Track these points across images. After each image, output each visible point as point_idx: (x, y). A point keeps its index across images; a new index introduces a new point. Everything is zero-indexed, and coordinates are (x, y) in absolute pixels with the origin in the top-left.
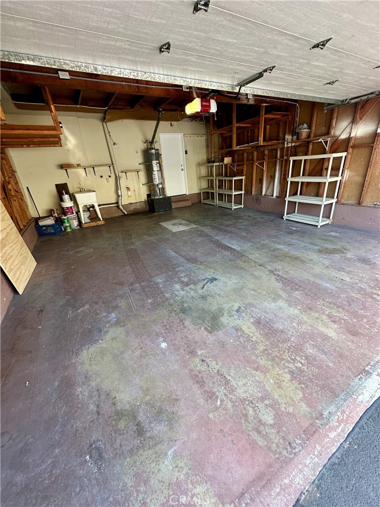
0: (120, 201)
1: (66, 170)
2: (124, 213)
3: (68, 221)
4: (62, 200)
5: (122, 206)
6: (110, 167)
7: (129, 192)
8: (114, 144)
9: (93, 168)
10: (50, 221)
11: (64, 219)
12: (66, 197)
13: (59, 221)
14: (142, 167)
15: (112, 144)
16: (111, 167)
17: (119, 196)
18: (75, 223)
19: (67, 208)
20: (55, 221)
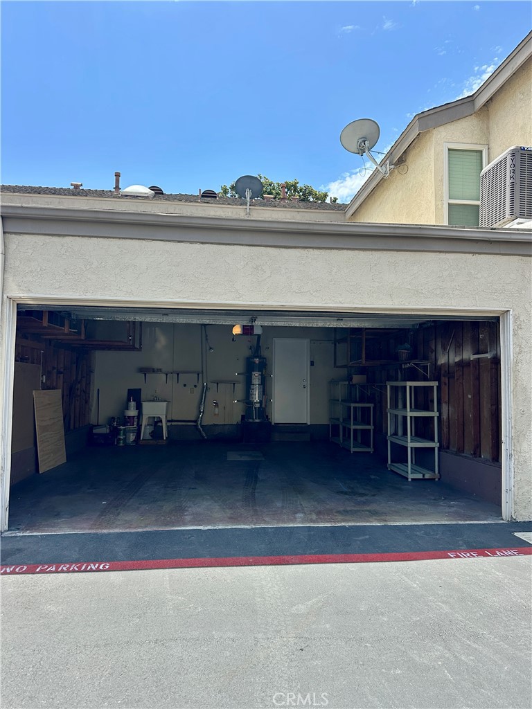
0: (200, 420)
1: (145, 374)
2: (203, 437)
3: (124, 434)
4: (127, 408)
5: (202, 426)
6: (198, 374)
7: (217, 409)
8: (211, 348)
9: (178, 374)
10: (105, 430)
11: (120, 430)
12: (133, 404)
13: (115, 432)
14: (242, 378)
15: (208, 348)
16: (200, 375)
17: (200, 412)
18: (132, 437)
19: (129, 417)
20: (110, 431)
